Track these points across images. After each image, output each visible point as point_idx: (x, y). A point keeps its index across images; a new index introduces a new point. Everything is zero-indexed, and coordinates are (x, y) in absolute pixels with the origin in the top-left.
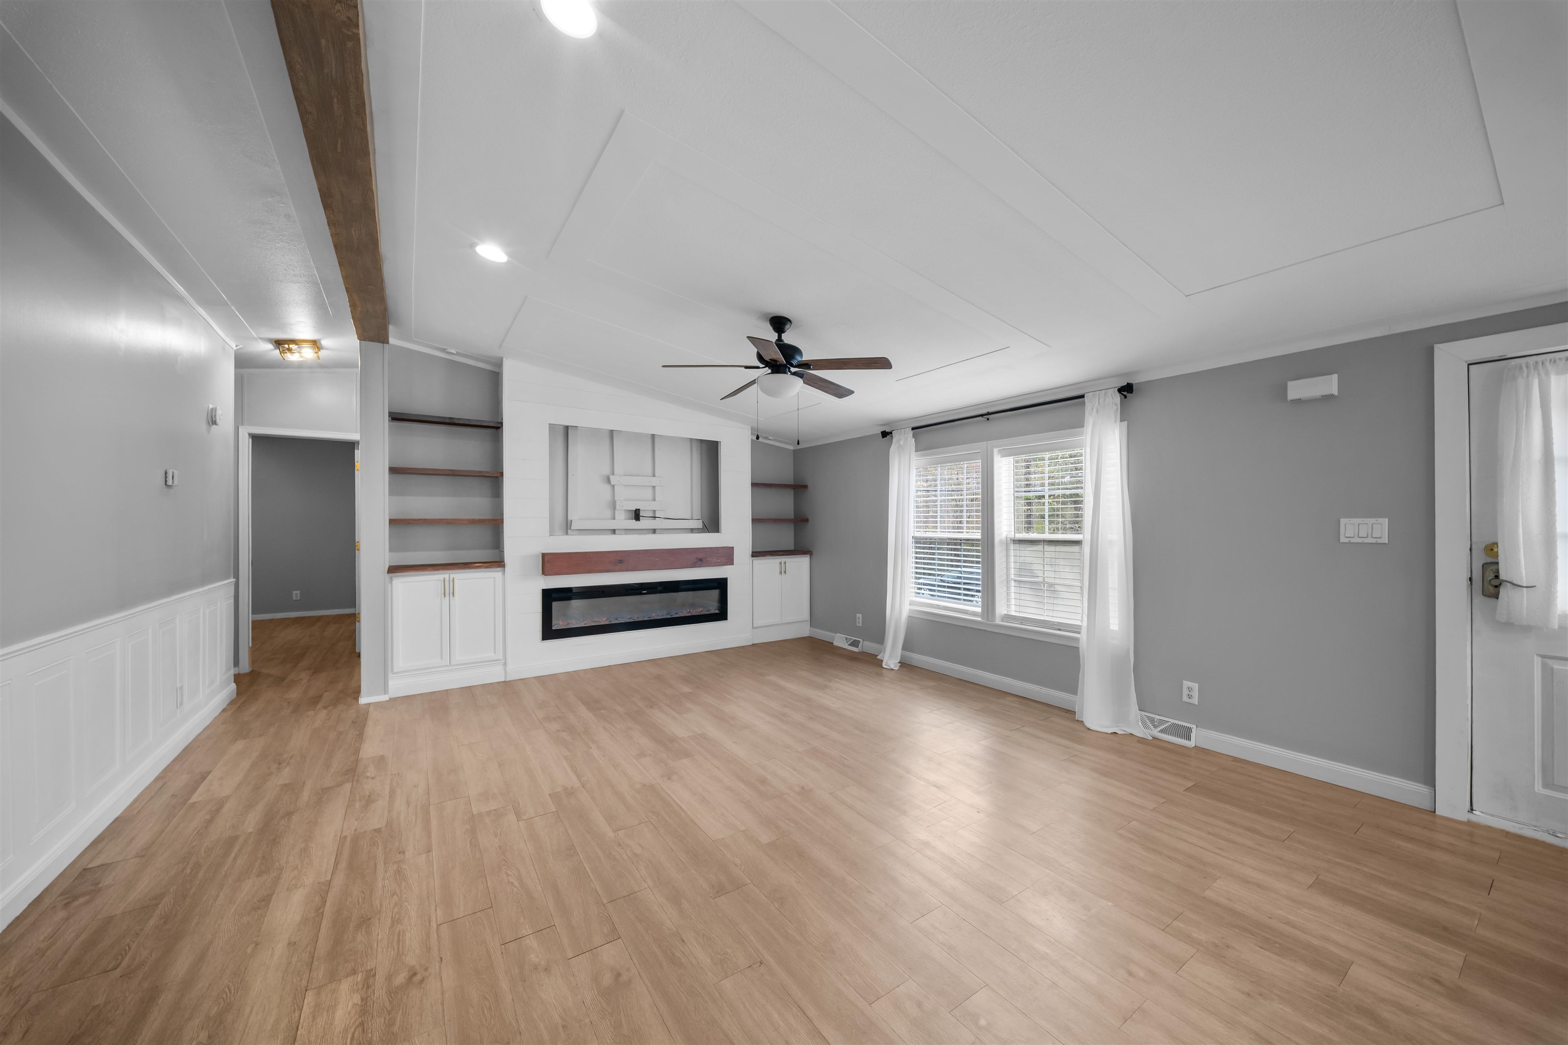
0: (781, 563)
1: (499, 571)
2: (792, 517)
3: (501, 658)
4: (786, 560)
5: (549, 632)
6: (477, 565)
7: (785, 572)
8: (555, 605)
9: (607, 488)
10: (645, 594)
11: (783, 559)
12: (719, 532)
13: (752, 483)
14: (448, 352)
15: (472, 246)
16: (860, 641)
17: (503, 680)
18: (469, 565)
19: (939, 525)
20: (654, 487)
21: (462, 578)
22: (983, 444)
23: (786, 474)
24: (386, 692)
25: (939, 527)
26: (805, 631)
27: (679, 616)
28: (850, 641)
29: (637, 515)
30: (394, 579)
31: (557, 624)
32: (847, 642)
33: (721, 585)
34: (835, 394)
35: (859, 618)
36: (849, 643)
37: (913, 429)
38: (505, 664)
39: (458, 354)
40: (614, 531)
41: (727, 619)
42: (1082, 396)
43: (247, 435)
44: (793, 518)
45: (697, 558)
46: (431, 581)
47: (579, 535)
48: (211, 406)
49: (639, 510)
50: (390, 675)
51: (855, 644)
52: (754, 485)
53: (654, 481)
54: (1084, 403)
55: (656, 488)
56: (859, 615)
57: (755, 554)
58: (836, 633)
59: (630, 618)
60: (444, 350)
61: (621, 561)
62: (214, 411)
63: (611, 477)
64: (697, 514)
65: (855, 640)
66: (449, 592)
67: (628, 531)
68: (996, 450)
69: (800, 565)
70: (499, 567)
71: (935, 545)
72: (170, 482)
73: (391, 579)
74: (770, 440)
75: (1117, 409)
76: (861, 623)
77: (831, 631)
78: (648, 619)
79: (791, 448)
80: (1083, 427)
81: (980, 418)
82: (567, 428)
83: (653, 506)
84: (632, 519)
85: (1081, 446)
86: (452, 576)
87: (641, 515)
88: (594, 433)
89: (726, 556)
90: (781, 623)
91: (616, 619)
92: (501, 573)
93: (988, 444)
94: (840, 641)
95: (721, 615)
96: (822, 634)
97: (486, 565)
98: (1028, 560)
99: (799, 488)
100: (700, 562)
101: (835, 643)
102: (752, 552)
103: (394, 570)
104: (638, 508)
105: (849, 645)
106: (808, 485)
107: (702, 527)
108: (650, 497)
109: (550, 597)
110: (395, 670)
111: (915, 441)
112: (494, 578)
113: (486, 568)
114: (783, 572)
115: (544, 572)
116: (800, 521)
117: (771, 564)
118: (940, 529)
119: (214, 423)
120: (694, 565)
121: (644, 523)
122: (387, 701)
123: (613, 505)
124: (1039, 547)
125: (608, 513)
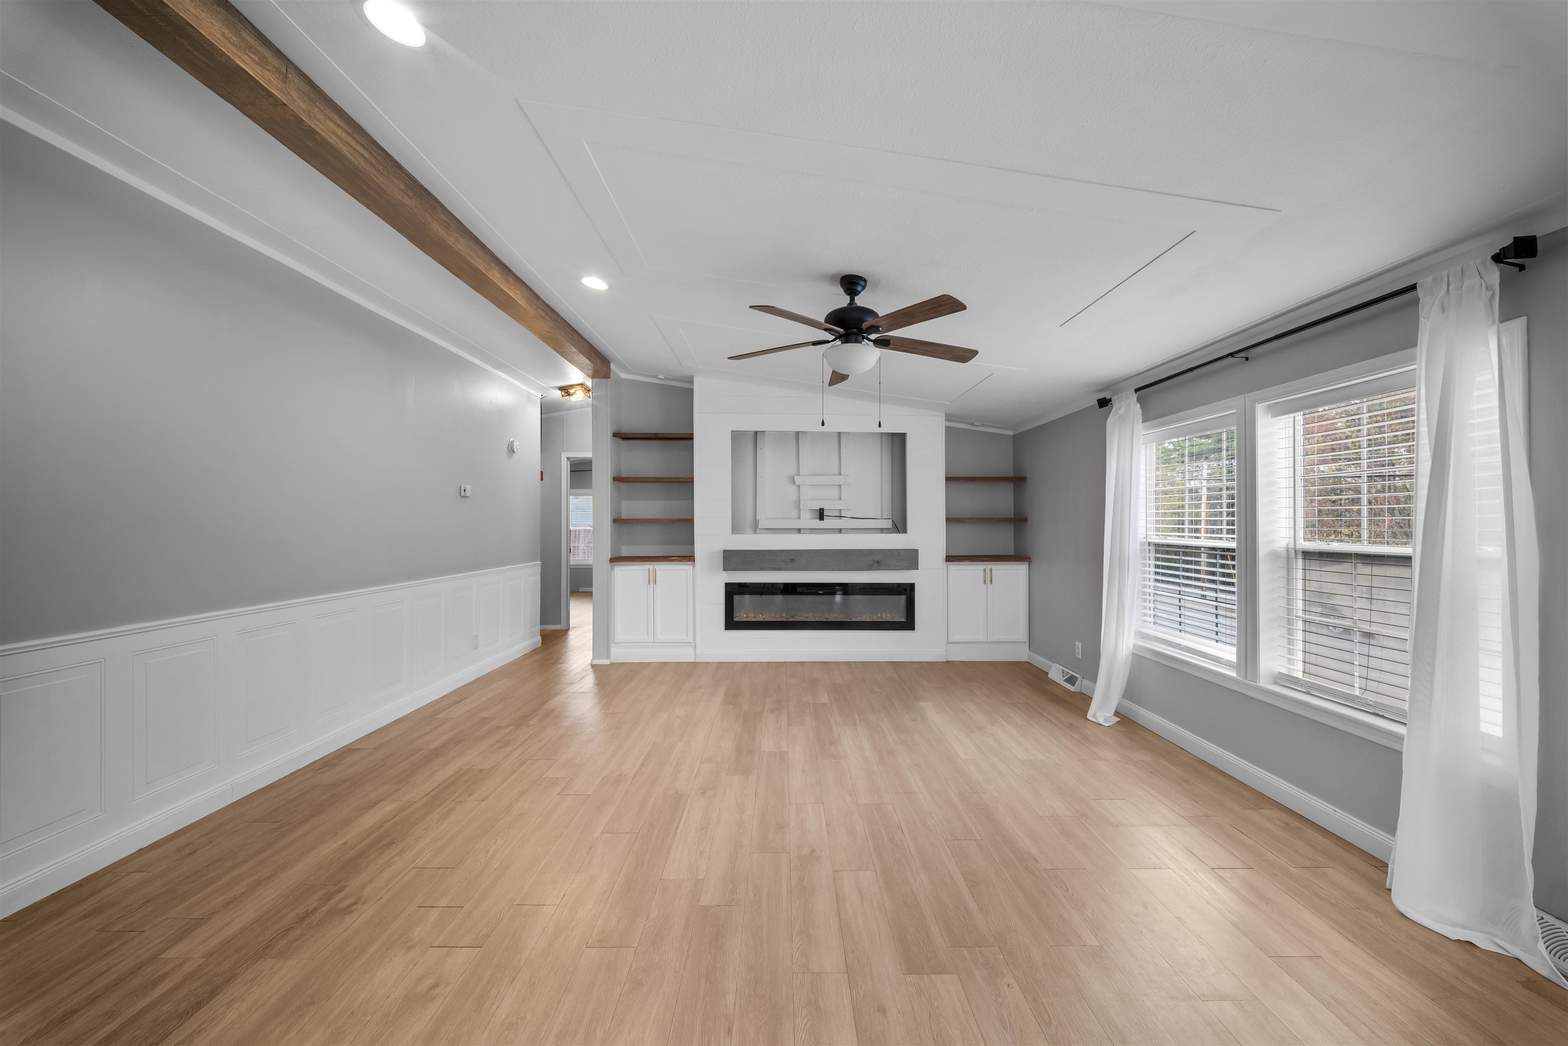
0: (985, 571)
1: (690, 565)
2: (1012, 515)
3: (692, 641)
4: (991, 566)
5: (731, 623)
6: (673, 558)
7: (991, 581)
8: (736, 598)
9: (793, 489)
10: (821, 594)
11: (989, 566)
12: (906, 533)
13: (946, 478)
14: (659, 378)
15: (578, 278)
16: (1078, 678)
17: (694, 661)
18: (668, 558)
19: (1186, 526)
20: (840, 486)
21: (662, 569)
22: (1239, 400)
23: (1003, 465)
24: (608, 657)
25: (1187, 530)
26: (1022, 654)
27: (858, 620)
28: (1067, 675)
29: (821, 515)
30: (615, 567)
31: (739, 616)
32: (1063, 677)
33: (908, 591)
34: (952, 358)
35: (1078, 647)
36: (1065, 678)
37: (1137, 390)
38: (695, 647)
39: (666, 379)
40: (799, 531)
41: (914, 630)
42: (1413, 287)
43: (566, 459)
44: (1013, 517)
45: (874, 560)
46: (638, 571)
47: (766, 533)
48: (511, 439)
49: (823, 509)
50: (612, 645)
51: (1071, 680)
52: (949, 479)
53: (839, 480)
54: (1417, 301)
55: (842, 486)
56: (1079, 644)
57: (950, 559)
58: (1054, 663)
59: (807, 617)
60: (655, 377)
61: (792, 560)
62: (513, 442)
63: (796, 478)
64: (887, 513)
65: (1072, 675)
66: (652, 580)
67: (813, 530)
68: (1260, 408)
69: (1016, 573)
70: (689, 561)
71: (1179, 556)
72: (462, 494)
73: (612, 569)
74: (977, 426)
75: (1493, 295)
76: (1080, 654)
77: (1050, 659)
78: (825, 620)
79: (1011, 433)
80: (1416, 345)
81: (1230, 360)
82: (756, 433)
83: (838, 505)
84: (817, 519)
85: (1411, 385)
86: (655, 567)
87: (825, 515)
88: (781, 436)
89: (910, 559)
90: (985, 640)
91: (793, 617)
92: (692, 566)
93: (1246, 398)
94: (1056, 673)
95: (908, 624)
96: (1040, 661)
97: (679, 559)
98: (1326, 588)
99: (1018, 480)
100: (877, 565)
101: (1051, 676)
102: (946, 556)
103: (616, 559)
104: (822, 507)
105: (1065, 680)
106: (1027, 477)
107: (891, 527)
108: (836, 495)
109: (733, 591)
110: (616, 641)
111: (1141, 407)
112: (687, 570)
113: (680, 561)
114: (988, 580)
115: (726, 568)
116: (1019, 521)
117: (975, 570)
118: (1189, 532)
119: (514, 452)
120: (870, 568)
121: (827, 523)
122: (608, 665)
123: (798, 505)
124: (1347, 567)
125: (794, 513)
